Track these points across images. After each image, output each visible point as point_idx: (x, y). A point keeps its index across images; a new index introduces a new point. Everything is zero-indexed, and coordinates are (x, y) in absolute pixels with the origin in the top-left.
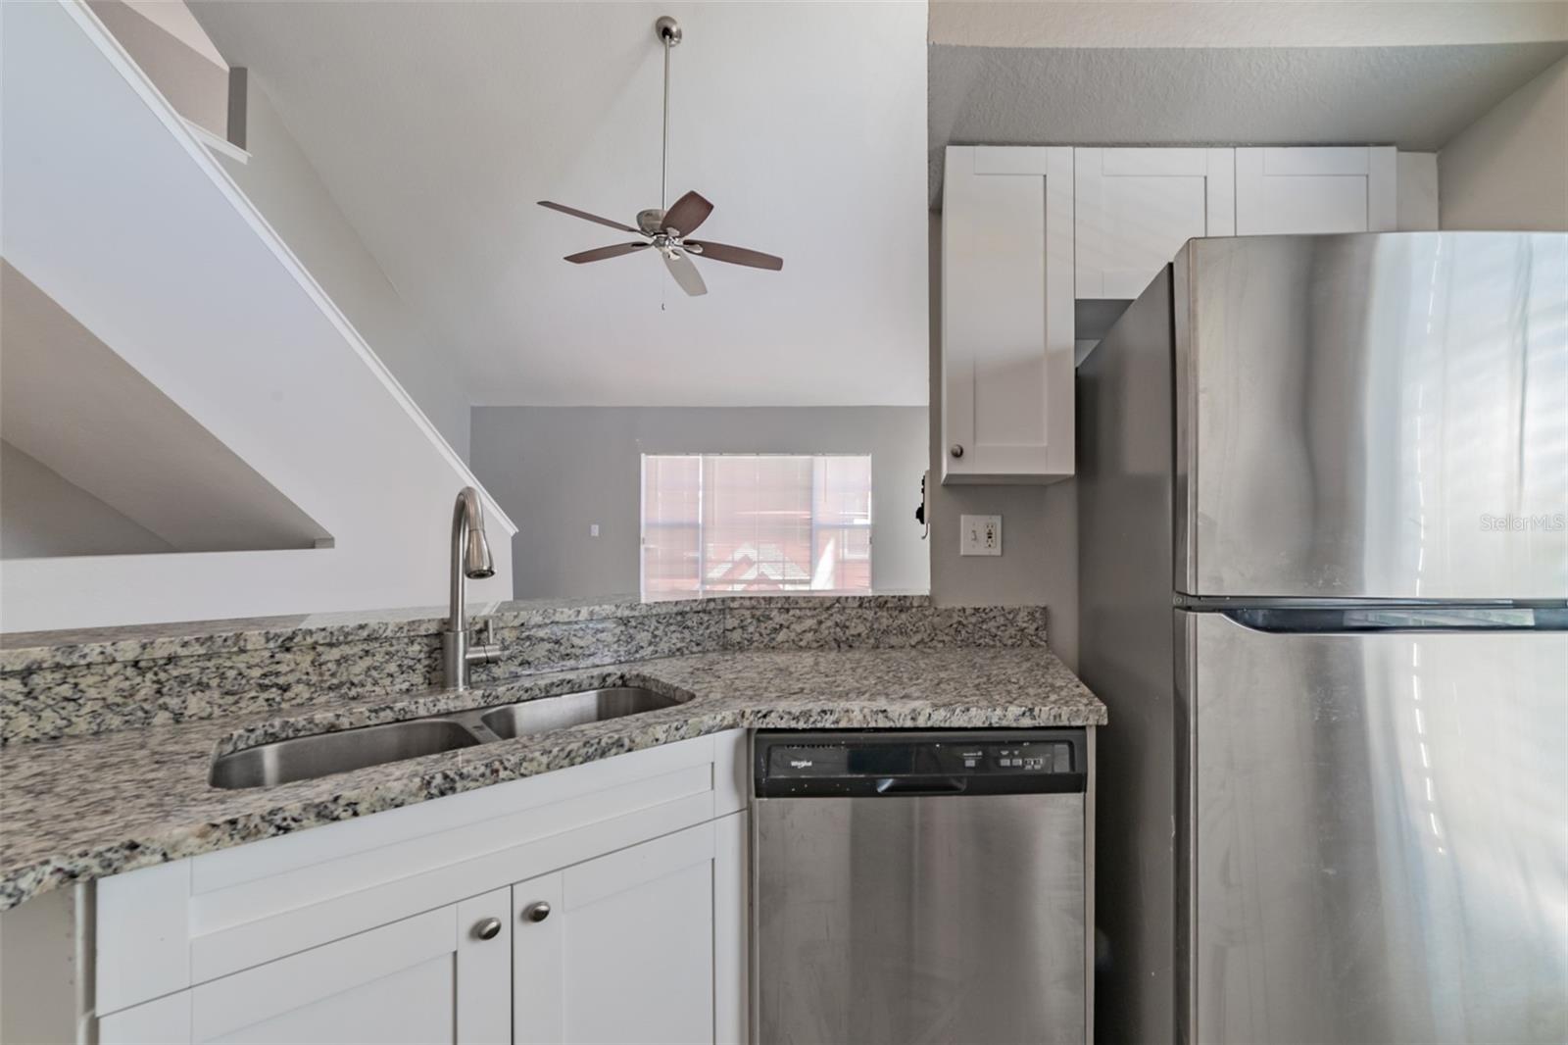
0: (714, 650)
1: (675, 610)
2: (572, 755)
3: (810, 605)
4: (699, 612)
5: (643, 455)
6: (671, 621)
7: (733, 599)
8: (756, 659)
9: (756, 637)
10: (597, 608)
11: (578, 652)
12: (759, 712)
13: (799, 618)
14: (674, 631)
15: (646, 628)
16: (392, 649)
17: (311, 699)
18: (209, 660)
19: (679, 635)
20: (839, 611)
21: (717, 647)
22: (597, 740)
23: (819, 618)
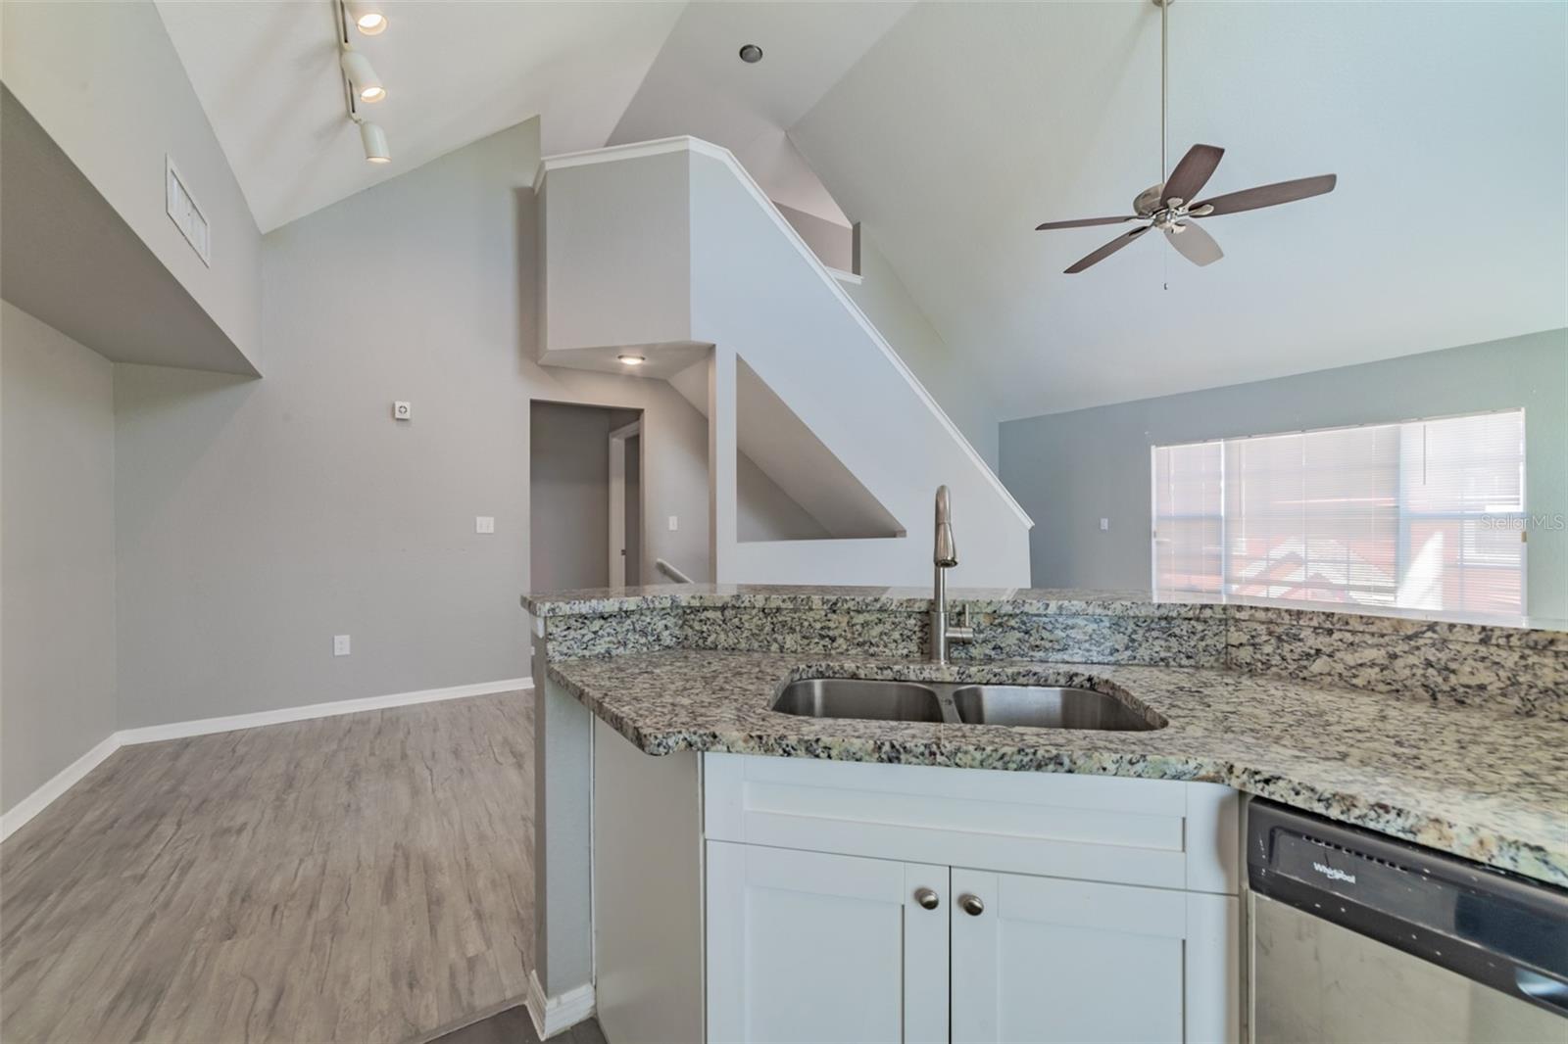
0: (1212, 667)
1: (1158, 613)
2: (1006, 759)
3: (1373, 629)
4: (1190, 619)
5: (1153, 448)
6: (1153, 626)
7: (1240, 608)
8: (1273, 691)
9: (1275, 661)
10: (1066, 603)
11: (1048, 645)
12: (1256, 773)
13: (1352, 644)
14: (1157, 638)
15: (1122, 630)
16: (897, 620)
17: (847, 650)
18: (795, 613)
19: (1163, 643)
20: (1433, 645)
21: (1215, 665)
22: (1032, 750)
23: (1390, 649)
